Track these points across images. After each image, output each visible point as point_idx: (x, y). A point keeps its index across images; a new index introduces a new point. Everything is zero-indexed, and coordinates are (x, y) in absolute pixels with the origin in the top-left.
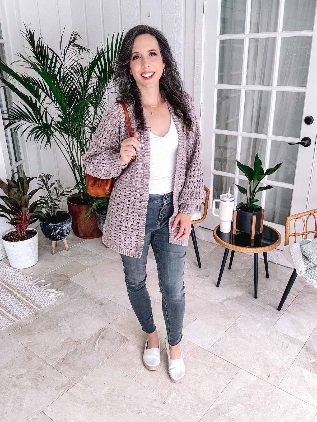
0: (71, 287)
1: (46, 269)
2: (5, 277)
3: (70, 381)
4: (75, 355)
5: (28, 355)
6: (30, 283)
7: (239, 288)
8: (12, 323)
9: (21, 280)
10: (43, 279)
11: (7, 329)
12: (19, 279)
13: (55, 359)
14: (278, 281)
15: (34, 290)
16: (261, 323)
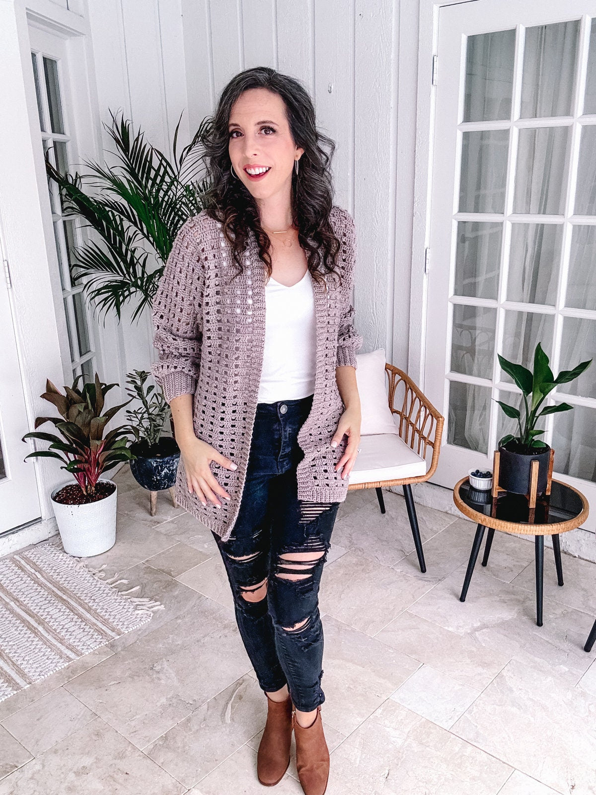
0: (177, 596)
1: (131, 557)
2: (53, 573)
3: (178, 785)
4: (186, 732)
5: (98, 728)
6: (101, 584)
7: (504, 605)
8: (67, 664)
9: (84, 580)
10: (125, 577)
11: (58, 675)
12: (81, 577)
13: (148, 738)
14: (583, 592)
15: (109, 598)
16: (553, 676)
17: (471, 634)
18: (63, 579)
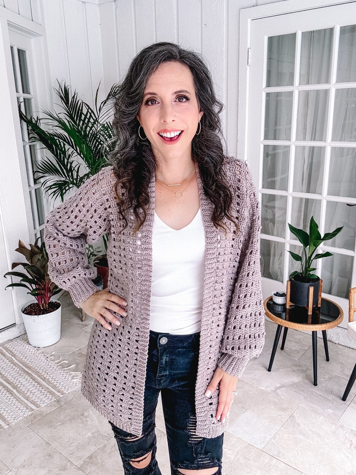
1: (70, 347)
2: (23, 357)
4: (103, 454)
5: (49, 452)
6: (51, 364)
7: (294, 373)
8: (31, 412)
9: (41, 361)
10: (66, 359)
11: (25, 419)
12: (39, 359)
13: (80, 458)
14: (341, 365)
15: (56, 372)
16: (324, 416)
17: (275, 391)
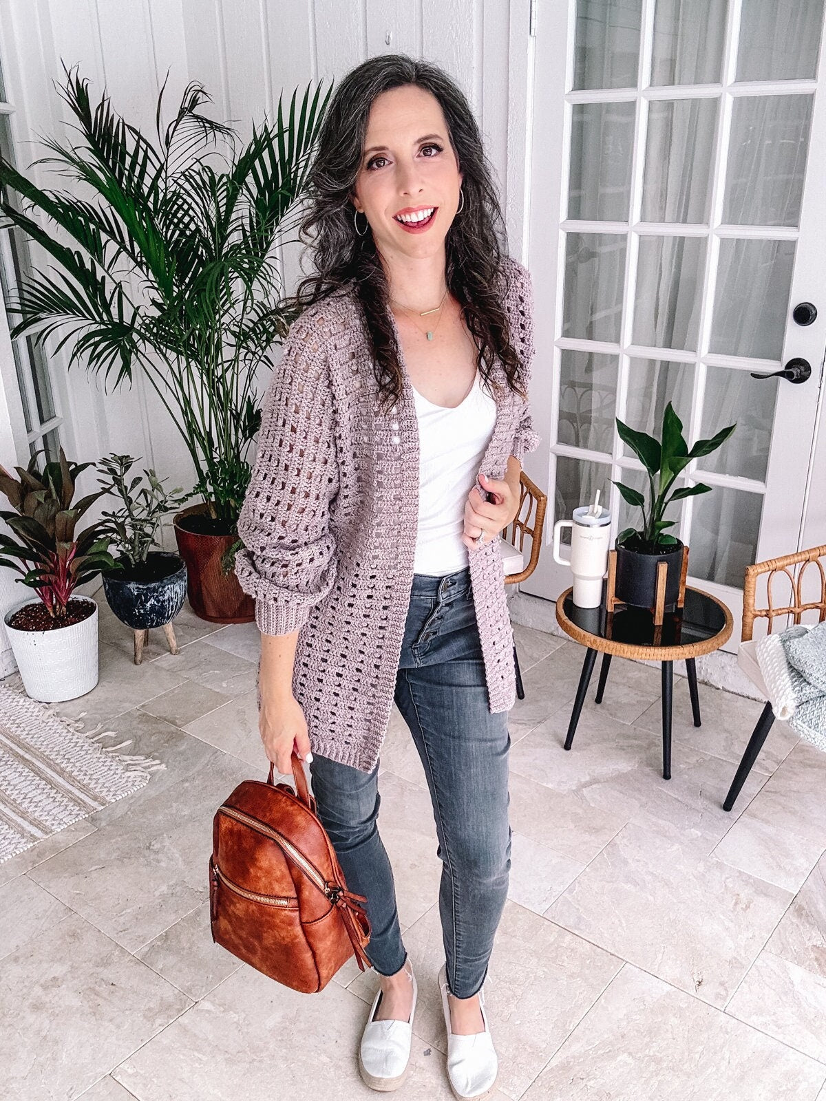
0: (184, 751)
1: (120, 701)
2: (11, 724)
3: (182, 996)
4: (194, 929)
5: (74, 928)
6: (78, 739)
7: (622, 753)
8: (32, 844)
9: (55, 733)
10: (111, 727)
11: (18, 860)
12: (50, 729)
13: (142, 938)
14: (725, 735)
15: (89, 756)
16: (681, 843)
17: (577, 792)
18: (25, 733)
